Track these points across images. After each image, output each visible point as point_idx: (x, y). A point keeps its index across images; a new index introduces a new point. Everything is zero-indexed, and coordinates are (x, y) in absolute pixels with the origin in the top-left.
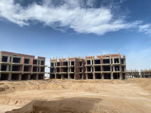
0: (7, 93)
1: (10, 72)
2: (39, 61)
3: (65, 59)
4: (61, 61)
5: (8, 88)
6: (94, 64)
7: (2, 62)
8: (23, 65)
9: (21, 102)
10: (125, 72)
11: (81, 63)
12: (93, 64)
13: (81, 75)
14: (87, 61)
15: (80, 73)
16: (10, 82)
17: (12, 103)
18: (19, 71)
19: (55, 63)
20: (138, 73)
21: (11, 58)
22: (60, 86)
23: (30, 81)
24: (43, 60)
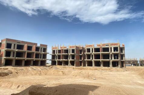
0: (10, 78)
1: (14, 58)
2: (41, 48)
3: (66, 47)
4: (62, 49)
5: (12, 73)
6: (94, 53)
7: (6, 49)
8: (26, 52)
9: (23, 86)
10: (124, 60)
11: (81, 51)
12: (92, 52)
13: (81, 62)
14: (87, 49)
15: (80, 60)
16: (14, 68)
17: (15, 87)
18: (22, 57)
19: (57, 50)
20: (137, 61)
21: (15, 45)
22: (61, 72)
23: (32, 67)
24: (45, 47)
